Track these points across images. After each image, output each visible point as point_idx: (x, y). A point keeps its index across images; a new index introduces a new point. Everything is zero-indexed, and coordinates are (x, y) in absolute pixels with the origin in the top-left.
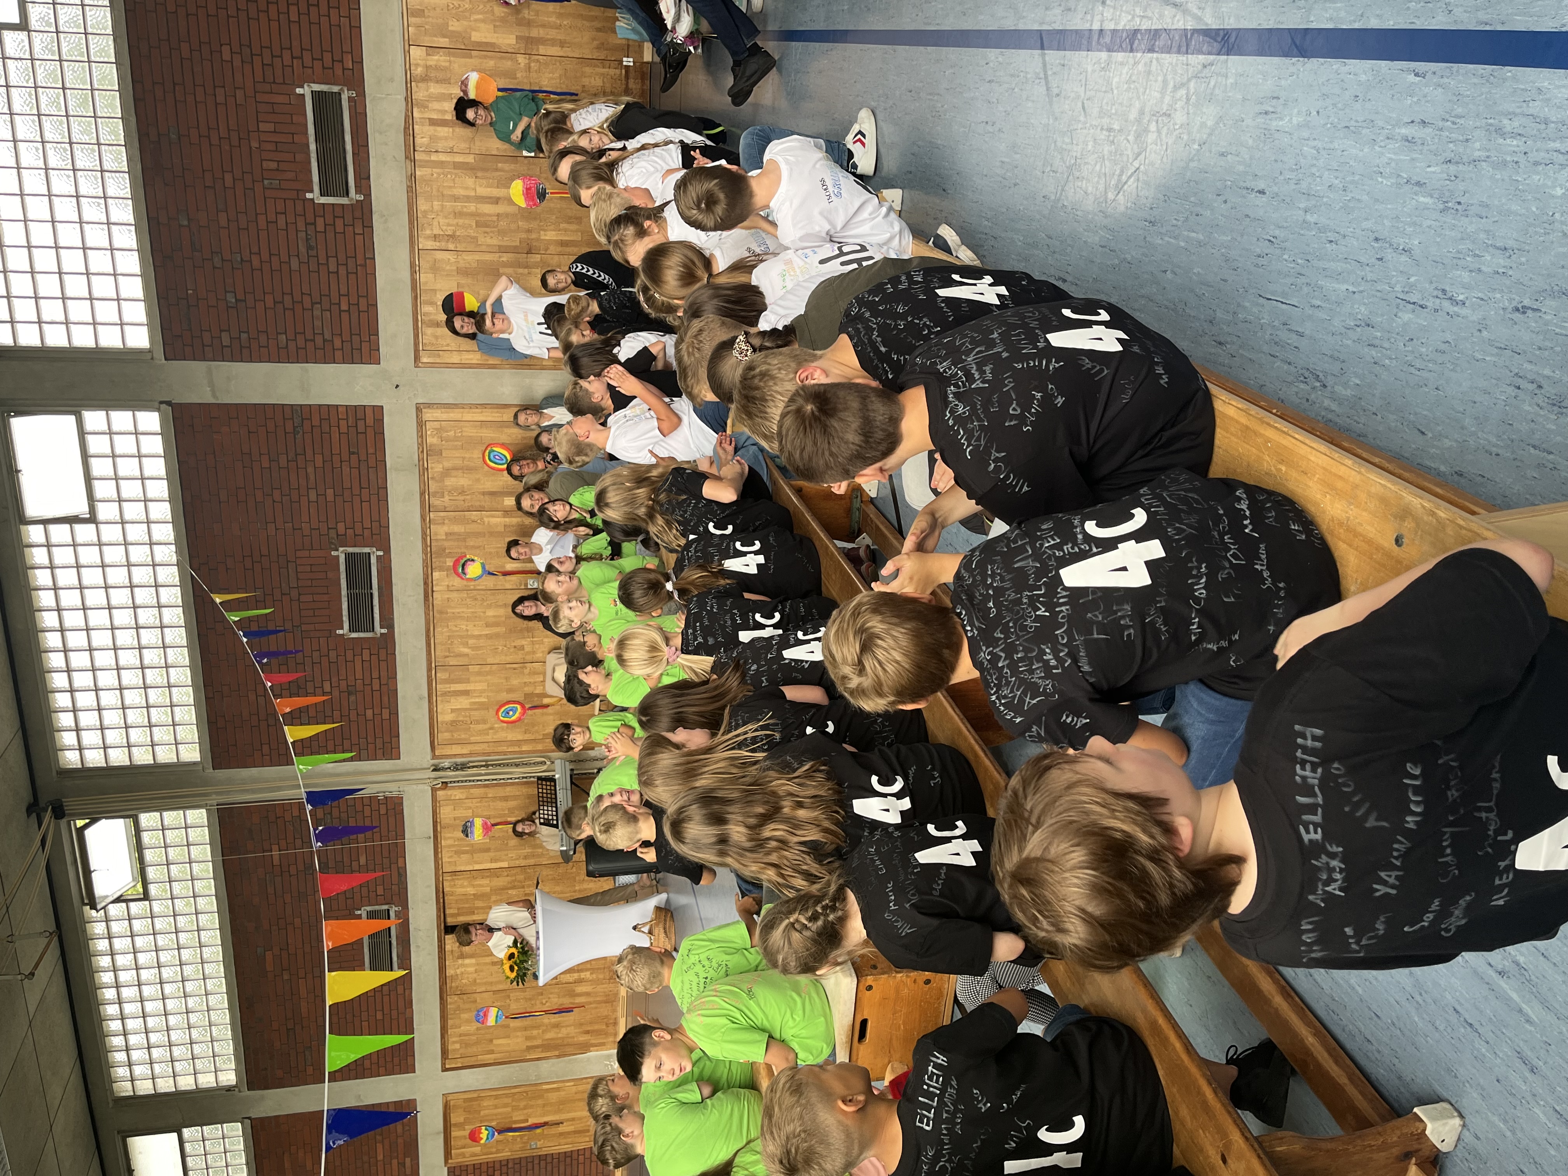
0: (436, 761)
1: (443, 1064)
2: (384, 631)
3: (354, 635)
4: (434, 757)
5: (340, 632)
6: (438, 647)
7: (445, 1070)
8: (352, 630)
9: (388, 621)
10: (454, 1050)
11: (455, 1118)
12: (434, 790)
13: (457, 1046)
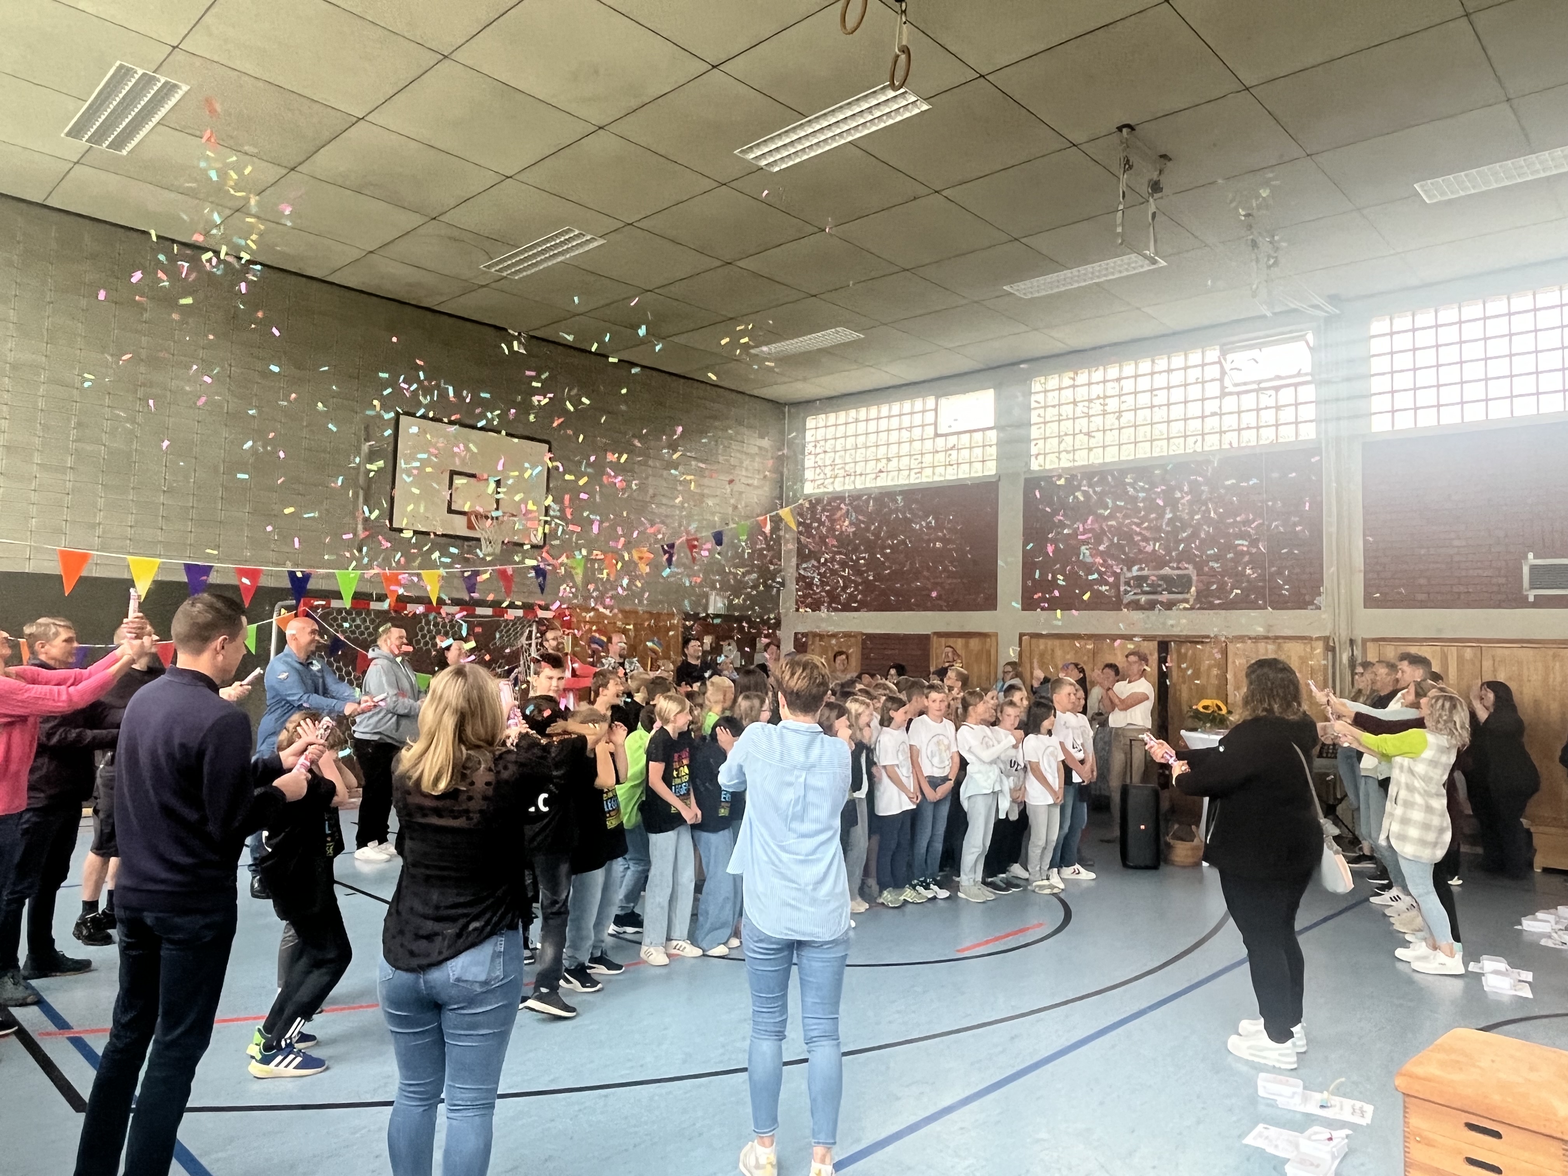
0: (1360, 642)
1: (1025, 635)
2: (1531, 599)
3: (1526, 570)
4: (1365, 641)
5: (1531, 555)
6: (1507, 652)
7: (1021, 635)
8: (1533, 568)
9: (1541, 603)
10: (1038, 646)
11: (974, 643)
12: (1326, 639)
13: (1042, 647)
